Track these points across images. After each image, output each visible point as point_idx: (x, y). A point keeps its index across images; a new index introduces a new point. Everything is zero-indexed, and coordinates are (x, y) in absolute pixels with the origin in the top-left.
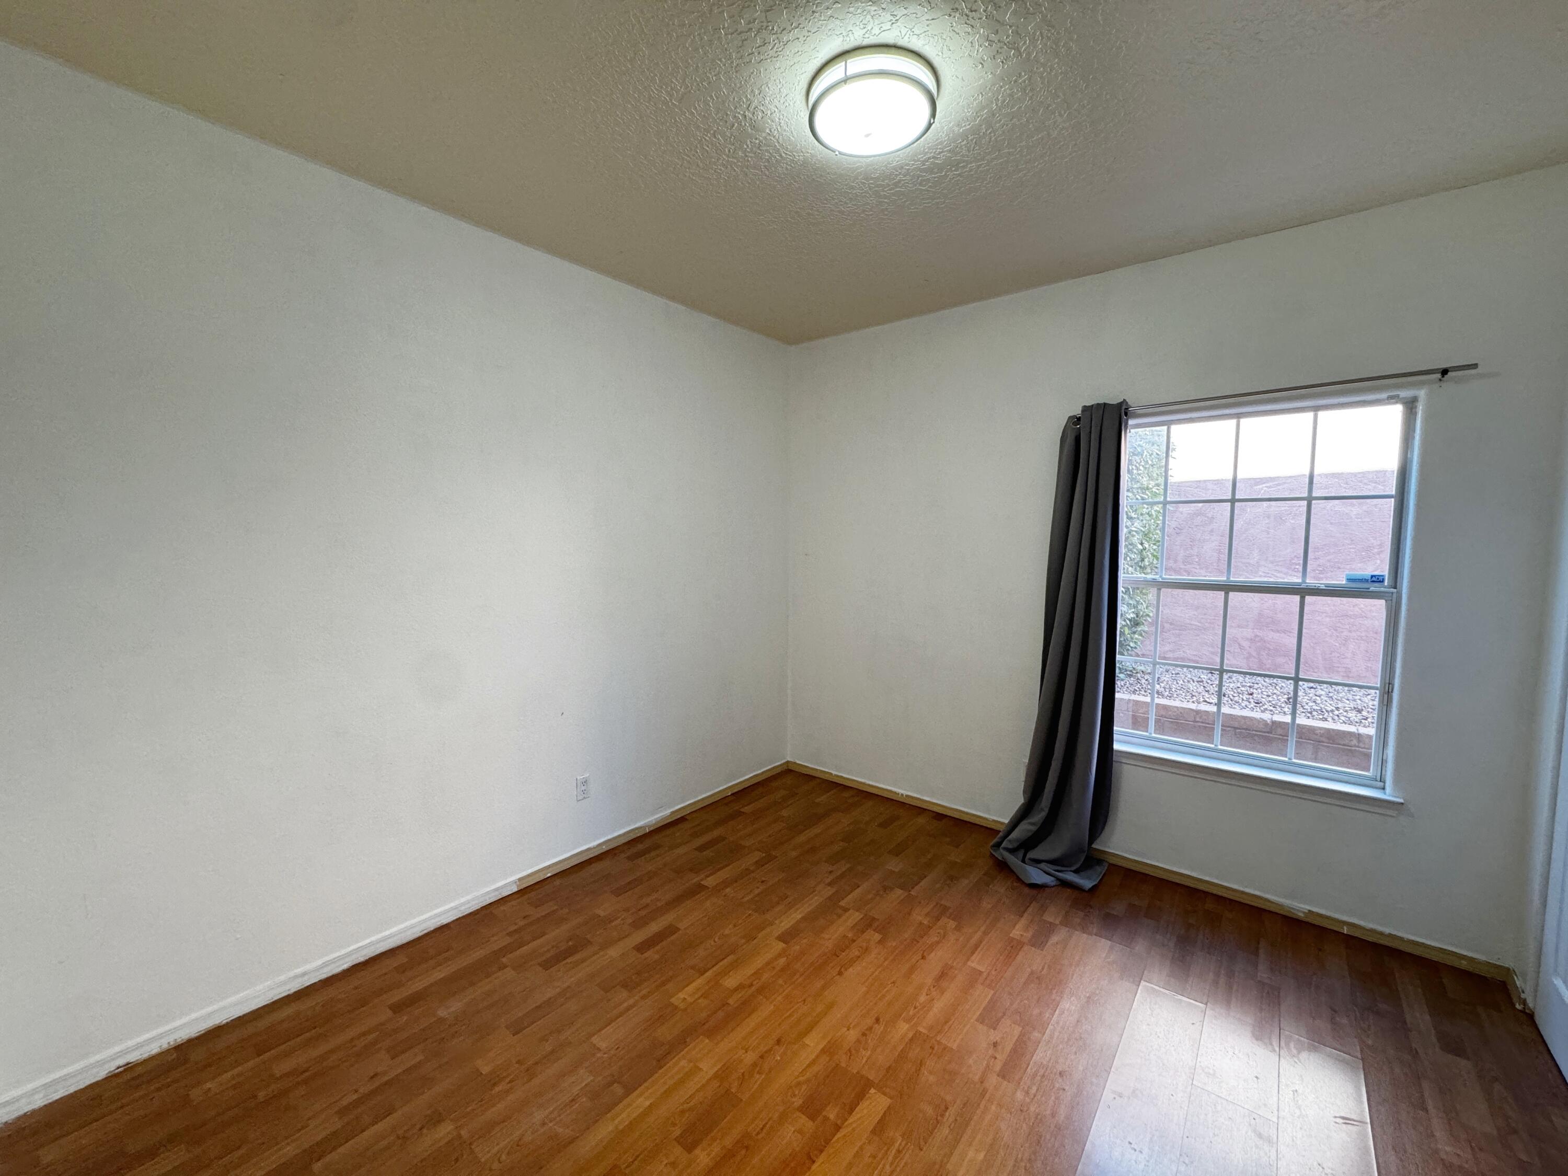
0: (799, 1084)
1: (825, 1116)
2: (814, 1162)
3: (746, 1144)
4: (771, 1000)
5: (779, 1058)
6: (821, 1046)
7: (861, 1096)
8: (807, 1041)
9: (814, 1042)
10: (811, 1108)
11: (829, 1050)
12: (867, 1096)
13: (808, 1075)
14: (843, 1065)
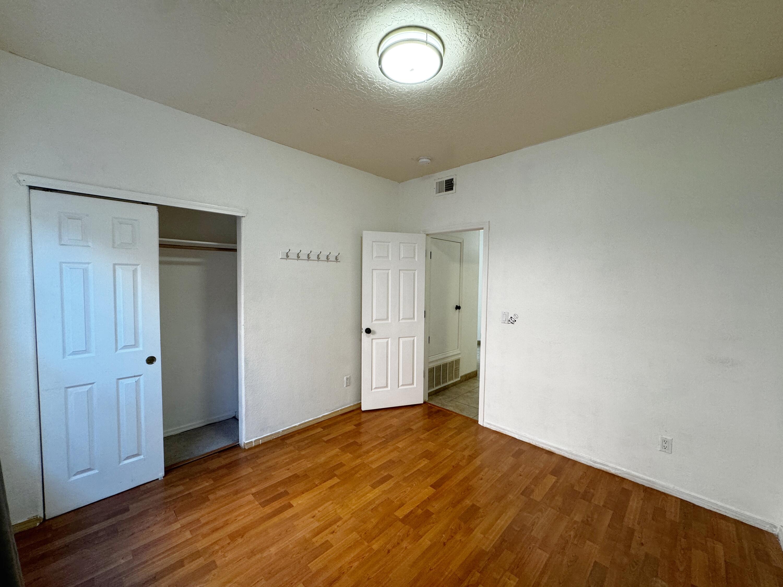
0: (433, 523)
1: (422, 510)
2: (428, 498)
3: (454, 504)
4: (452, 573)
5: (444, 535)
6: (422, 539)
7: (407, 516)
8: (429, 543)
9: (426, 542)
10: (428, 514)
11: (418, 537)
12: (404, 516)
13: (429, 526)
14: (412, 529)
